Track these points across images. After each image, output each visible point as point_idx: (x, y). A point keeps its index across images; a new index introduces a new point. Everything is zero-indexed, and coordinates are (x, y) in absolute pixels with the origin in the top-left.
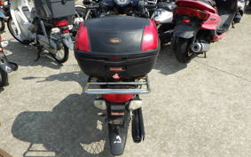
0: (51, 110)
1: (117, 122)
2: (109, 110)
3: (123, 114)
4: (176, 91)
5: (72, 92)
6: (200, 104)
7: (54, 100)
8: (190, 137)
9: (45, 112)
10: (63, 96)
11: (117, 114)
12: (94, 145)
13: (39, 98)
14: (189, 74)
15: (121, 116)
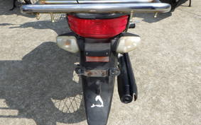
0: (21, 59)
1: (97, 73)
2: (82, 53)
3: (107, 59)
4: (163, 39)
5: (46, 40)
6: (193, 53)
7: (25, 48)
8: (188, 91)
9: (13, 61)
10: (35, 44)
11: (97, 59)
12: (68, 101)
13: (9, 46)
14: (175, 23)
15: (103, 64)
